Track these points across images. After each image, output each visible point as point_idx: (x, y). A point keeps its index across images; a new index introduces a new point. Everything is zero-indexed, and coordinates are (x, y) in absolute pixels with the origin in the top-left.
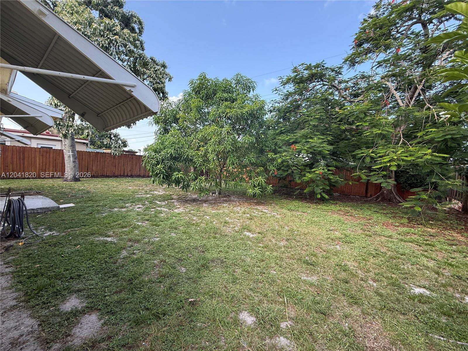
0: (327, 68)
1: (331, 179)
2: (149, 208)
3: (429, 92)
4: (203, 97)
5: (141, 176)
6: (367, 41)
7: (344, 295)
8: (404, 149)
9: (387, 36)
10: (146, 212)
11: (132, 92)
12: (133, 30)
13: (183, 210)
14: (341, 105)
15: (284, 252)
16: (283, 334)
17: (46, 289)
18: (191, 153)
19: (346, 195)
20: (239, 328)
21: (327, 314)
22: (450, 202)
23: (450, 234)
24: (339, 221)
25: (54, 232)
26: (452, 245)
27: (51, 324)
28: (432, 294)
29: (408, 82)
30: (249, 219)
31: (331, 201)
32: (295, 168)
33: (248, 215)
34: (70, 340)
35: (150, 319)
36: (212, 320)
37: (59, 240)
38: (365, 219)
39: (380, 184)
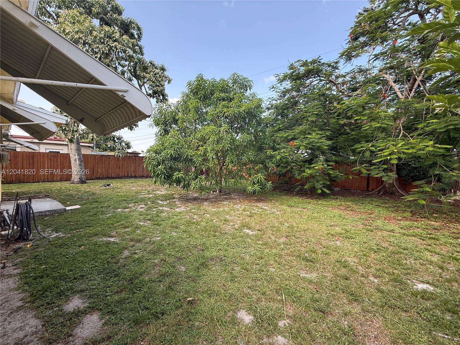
0: (323, 64)
1: (331, 174)
2: (152, 208)
3: (430, 83)
4: (201, 98)
5: (145, 177)
6: (363, 34)
7: (344, 292)
8: (405, 142)
9: (383, 28)
10: (148, 212)
11: (125, 96)
12: (132, 36)
13: (184, 209)
14: (339, 99)
15: (283, 249)
16: (281, 333)
17: (50, 289)
18: (191, 152)
19: (347, 190)
20: (237, 327)
21: (326, 312)
22: (455, 194)
23: (455, 227)
24: (340, 216)
25: (60, 233)
26: (457, 238)
27: (54, 325)
28: (436, 290)
29: (406, 74)
30: (249, 216)
31: (332, 196)
32: (294, 164)
33: (248, 212)
34: (72, 340)
35: (149, 318)
36: (209, 319)
37: (65, 242)
38: (366, 214)
39: (381, 177)
